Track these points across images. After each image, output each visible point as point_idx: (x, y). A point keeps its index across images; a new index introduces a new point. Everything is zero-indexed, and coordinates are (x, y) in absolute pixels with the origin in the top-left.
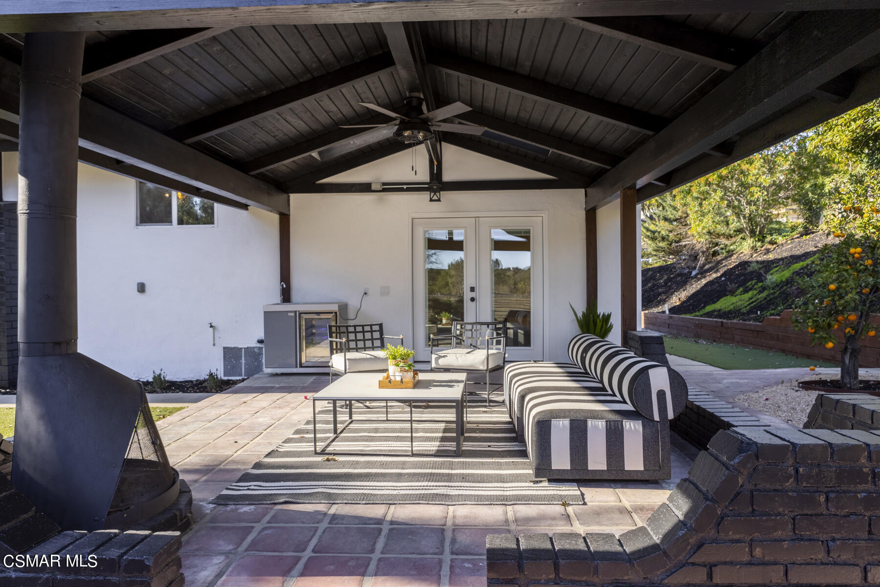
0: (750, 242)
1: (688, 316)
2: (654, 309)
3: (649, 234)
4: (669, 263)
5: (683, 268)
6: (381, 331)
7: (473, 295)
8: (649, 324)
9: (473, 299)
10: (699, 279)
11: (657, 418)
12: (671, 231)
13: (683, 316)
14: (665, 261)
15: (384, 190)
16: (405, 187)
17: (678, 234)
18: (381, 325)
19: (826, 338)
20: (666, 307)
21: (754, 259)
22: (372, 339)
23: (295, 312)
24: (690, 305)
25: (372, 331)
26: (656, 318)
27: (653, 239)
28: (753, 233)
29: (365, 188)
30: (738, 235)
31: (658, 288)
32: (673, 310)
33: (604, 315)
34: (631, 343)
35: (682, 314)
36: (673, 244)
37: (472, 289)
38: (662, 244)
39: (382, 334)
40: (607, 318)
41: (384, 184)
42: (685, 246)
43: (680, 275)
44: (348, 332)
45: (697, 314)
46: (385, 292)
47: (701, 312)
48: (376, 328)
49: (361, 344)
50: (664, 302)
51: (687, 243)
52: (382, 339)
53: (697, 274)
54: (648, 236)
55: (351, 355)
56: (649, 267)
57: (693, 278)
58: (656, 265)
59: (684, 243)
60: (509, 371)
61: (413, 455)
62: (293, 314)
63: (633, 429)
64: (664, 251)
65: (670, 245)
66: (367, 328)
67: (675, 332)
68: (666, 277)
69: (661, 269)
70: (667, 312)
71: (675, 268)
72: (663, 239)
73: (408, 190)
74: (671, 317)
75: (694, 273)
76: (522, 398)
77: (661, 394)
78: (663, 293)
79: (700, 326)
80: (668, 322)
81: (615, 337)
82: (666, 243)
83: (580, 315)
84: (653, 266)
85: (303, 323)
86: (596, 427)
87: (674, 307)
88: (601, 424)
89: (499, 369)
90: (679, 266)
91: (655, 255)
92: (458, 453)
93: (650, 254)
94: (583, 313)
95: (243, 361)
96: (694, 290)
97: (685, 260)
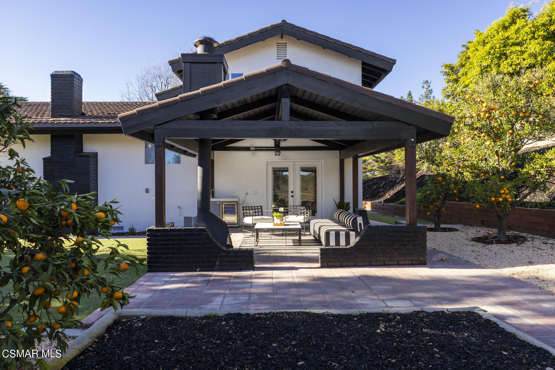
0: (426, 164)
1: (392, 204)
2: (376, 200)
3: (374, 159)
4: (386, 175)
5: (392, 178)
6: (261, 209)
7: (292, 194)
8: (373, 208)
9: (292, 196)
10: (401, 184)
11: (359, 231)
12: (386, 158)
13: (389, 204)
14: (384, 174)
15: (255, 150)
16: (264, 149)
17: (390, 159)
18: (261, 207)
19: (427, 211)
20: (382, 200)
21: (428, 174)
22: (258, 212)
23: (220, 202)
24: (394, 198)
25: (258, 209)
26: (377, 205)
27: (377, 162)
28: (428, 159)
29: (247, 149)
30: (421, 161)
31: (379, 189)
32: (386, 201)
33: (347, 203)
34: (356, 213)
35: (389, 203)
36: (388, 165)
37: (292, 192)
38: (382, 165)
39: (262, 210)
40: (348, 204)
41: (256, 147)
42: (394, 166)
43: (391, 182)
44: (249, 209)
45: (397, 203)
46: (255, 193)
47: (398, 202)
48: (259, 208)
49: (257, 214)
50: (382, 196)
51: (395, 164)
52: (262, 212)
53: (400, 181)
54: (374, 160)
55: (254, 217)
56: (375, 177)
57: (397, 183)
58: (379, 176)
59: (393, 164)
60: (312, 222)
61: (286, 246)
62: (219, 202)
63: (352, 234)
64: (383, 168)
65: (386, 165)
66: (256, 208)
67: (385, 212)
68: (384, 183)
69: (381, 178)
70: (383, 202)
71: (388, 178)
72: (382, 162)
73: (265, 150)
74: (384, 205)
75: (398, 181)
76: (320, 228)
77: (360, 224)
78: (382, 191)
79: (396, 208)
80: (382, 207)
81: (351, 211)
82: (384, 164)
83: (337, 203)
84: (377, 177)
85: (223, 206)
86: (342, 234)
87: (387, 199)
88: (344, 233)
89: (308, 222)
90: (390, 177)
91: (378, 170)
92: (300, 245)
93: (376, 170)
94: (339, 202)
95: (193, 223)
96: (397, 190)
97: (393, 173)
